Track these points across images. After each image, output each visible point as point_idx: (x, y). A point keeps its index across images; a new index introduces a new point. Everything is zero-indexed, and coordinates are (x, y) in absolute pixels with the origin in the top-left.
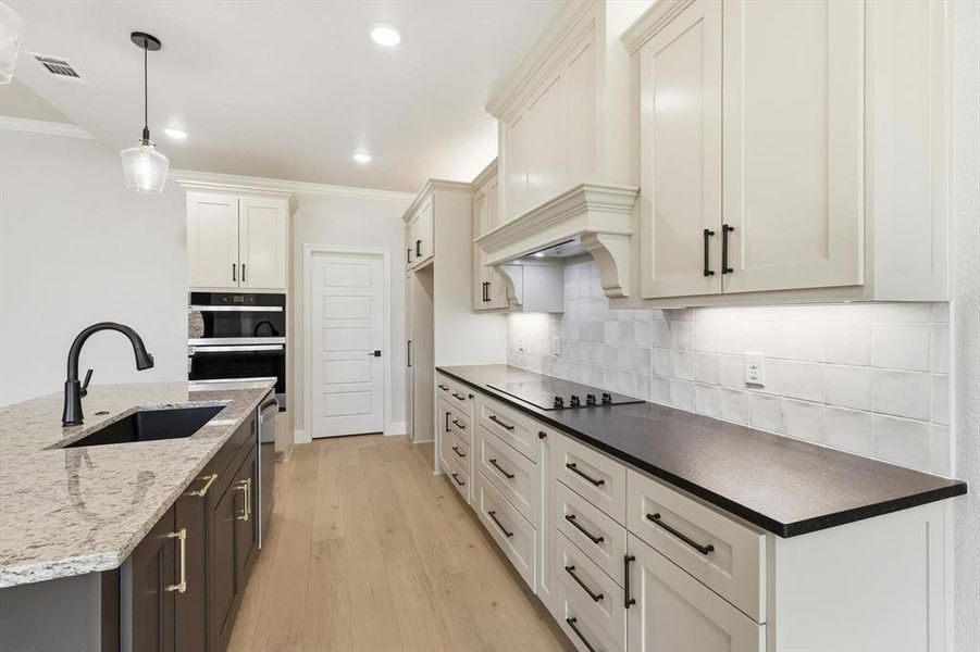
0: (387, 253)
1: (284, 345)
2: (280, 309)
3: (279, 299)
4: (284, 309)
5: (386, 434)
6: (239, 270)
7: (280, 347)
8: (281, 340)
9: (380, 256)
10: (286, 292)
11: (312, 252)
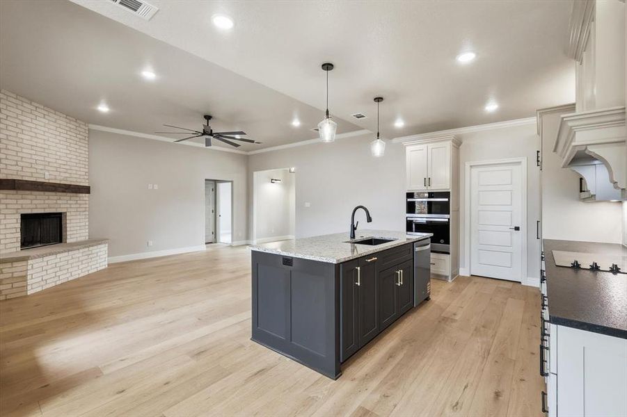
0: (524, 161)
1: (449, 219)
2: (447, 200)
3: (446, 195)
4: (449, 200)
5: (523, 284)
6: (427, 180)
7: (447, 220)
8: (447, 216)
9: (519, 163)
10: (450, 190)
11: (471, 166)
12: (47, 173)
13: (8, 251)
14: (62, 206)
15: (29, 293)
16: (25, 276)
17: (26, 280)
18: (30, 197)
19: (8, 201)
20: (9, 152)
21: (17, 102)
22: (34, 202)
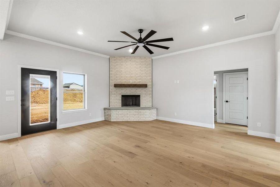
12: (131, 81)
13: (117, 106)
14: (138, 92)
15: (112, 121)
16: (111, 115)
17: (111, 116)
18: (125, 89)
19: (117, 91)
20: (117, 76)
21: (120, 59)
22: (126, 91)
